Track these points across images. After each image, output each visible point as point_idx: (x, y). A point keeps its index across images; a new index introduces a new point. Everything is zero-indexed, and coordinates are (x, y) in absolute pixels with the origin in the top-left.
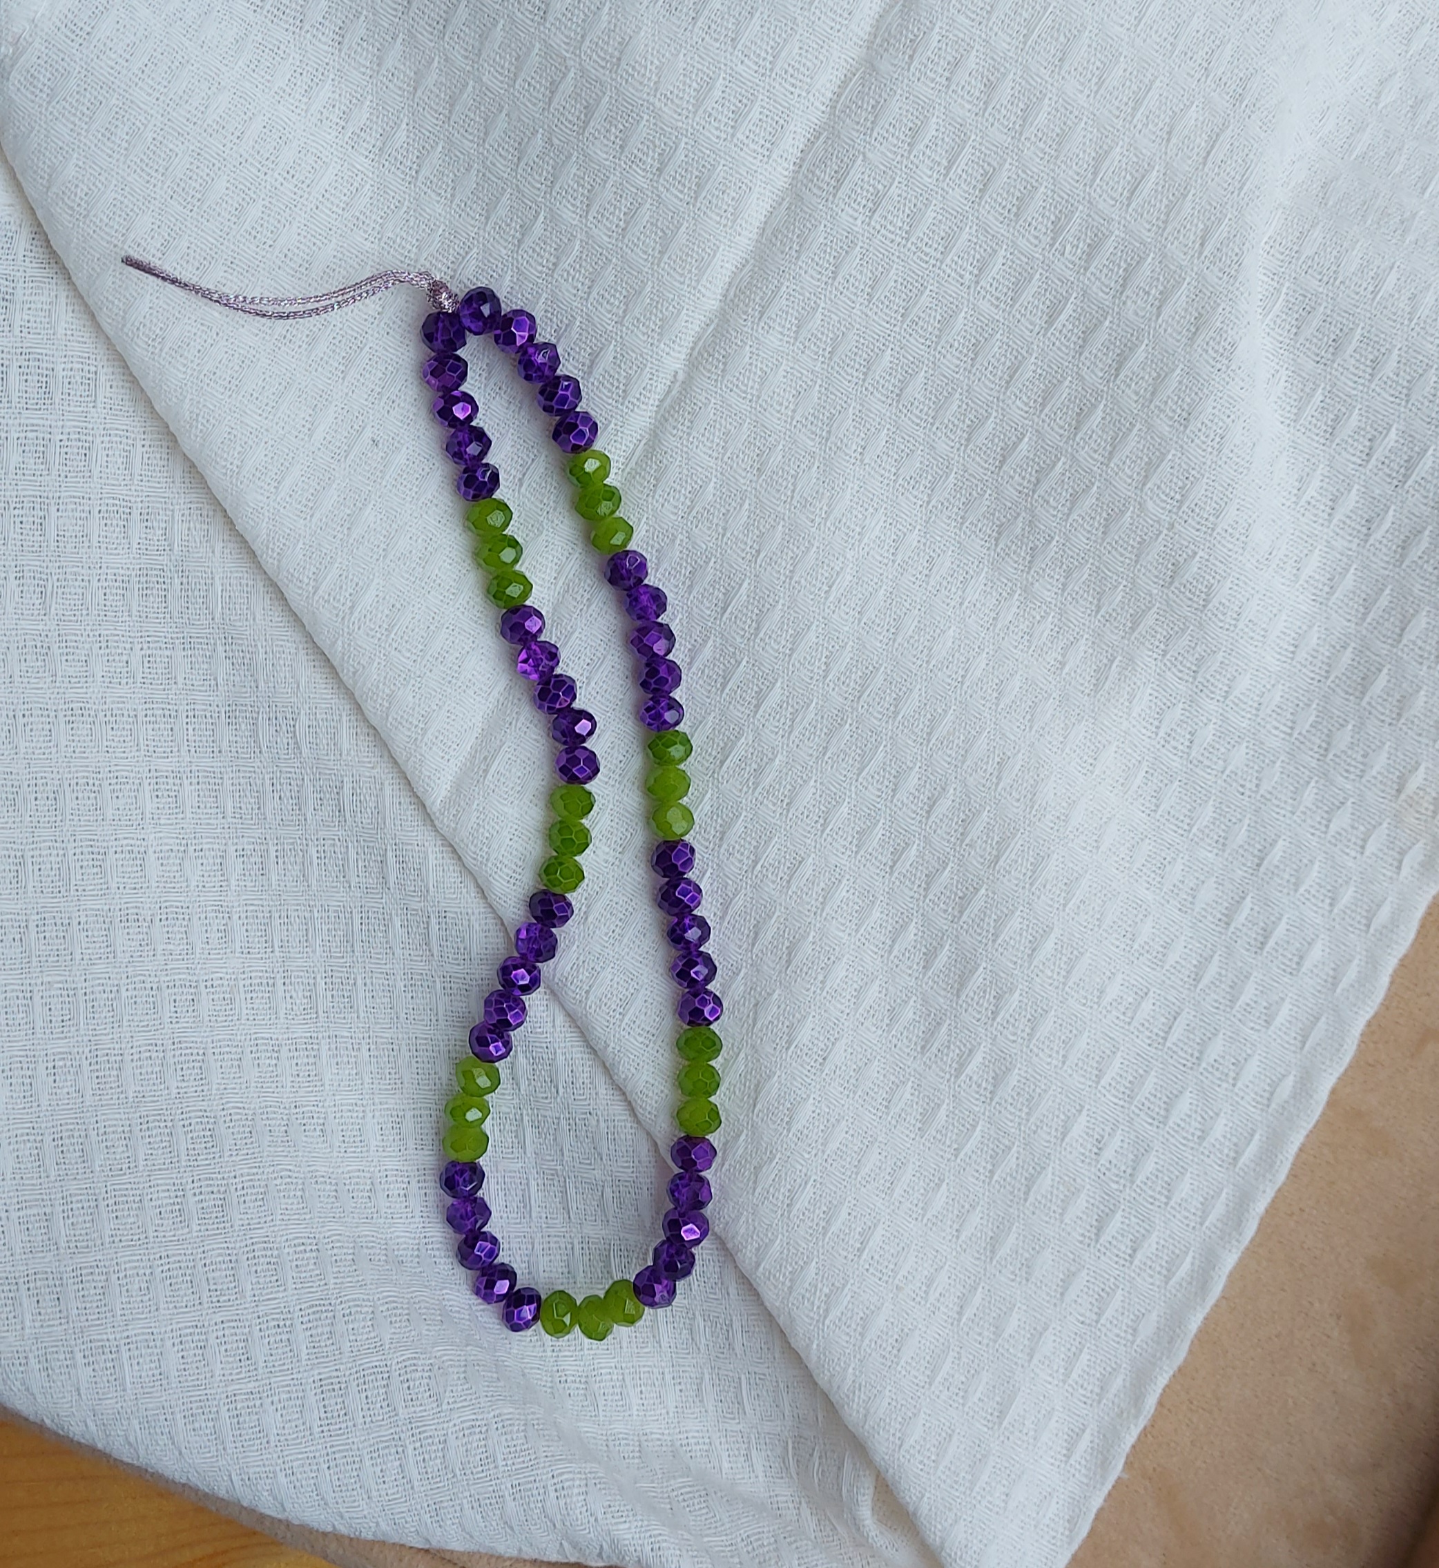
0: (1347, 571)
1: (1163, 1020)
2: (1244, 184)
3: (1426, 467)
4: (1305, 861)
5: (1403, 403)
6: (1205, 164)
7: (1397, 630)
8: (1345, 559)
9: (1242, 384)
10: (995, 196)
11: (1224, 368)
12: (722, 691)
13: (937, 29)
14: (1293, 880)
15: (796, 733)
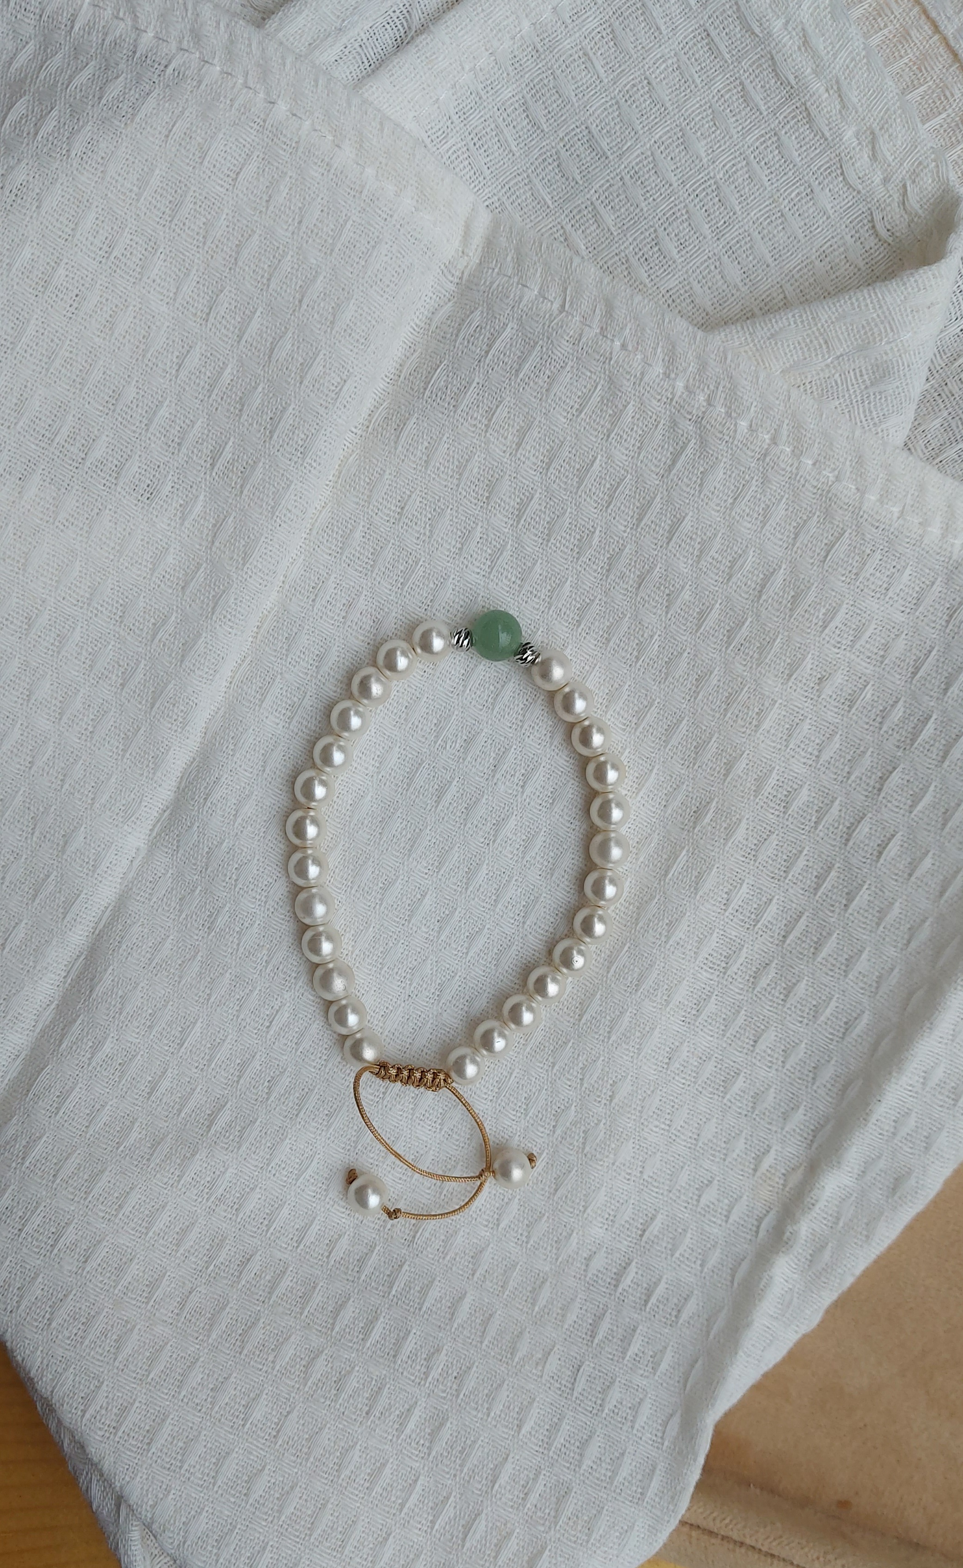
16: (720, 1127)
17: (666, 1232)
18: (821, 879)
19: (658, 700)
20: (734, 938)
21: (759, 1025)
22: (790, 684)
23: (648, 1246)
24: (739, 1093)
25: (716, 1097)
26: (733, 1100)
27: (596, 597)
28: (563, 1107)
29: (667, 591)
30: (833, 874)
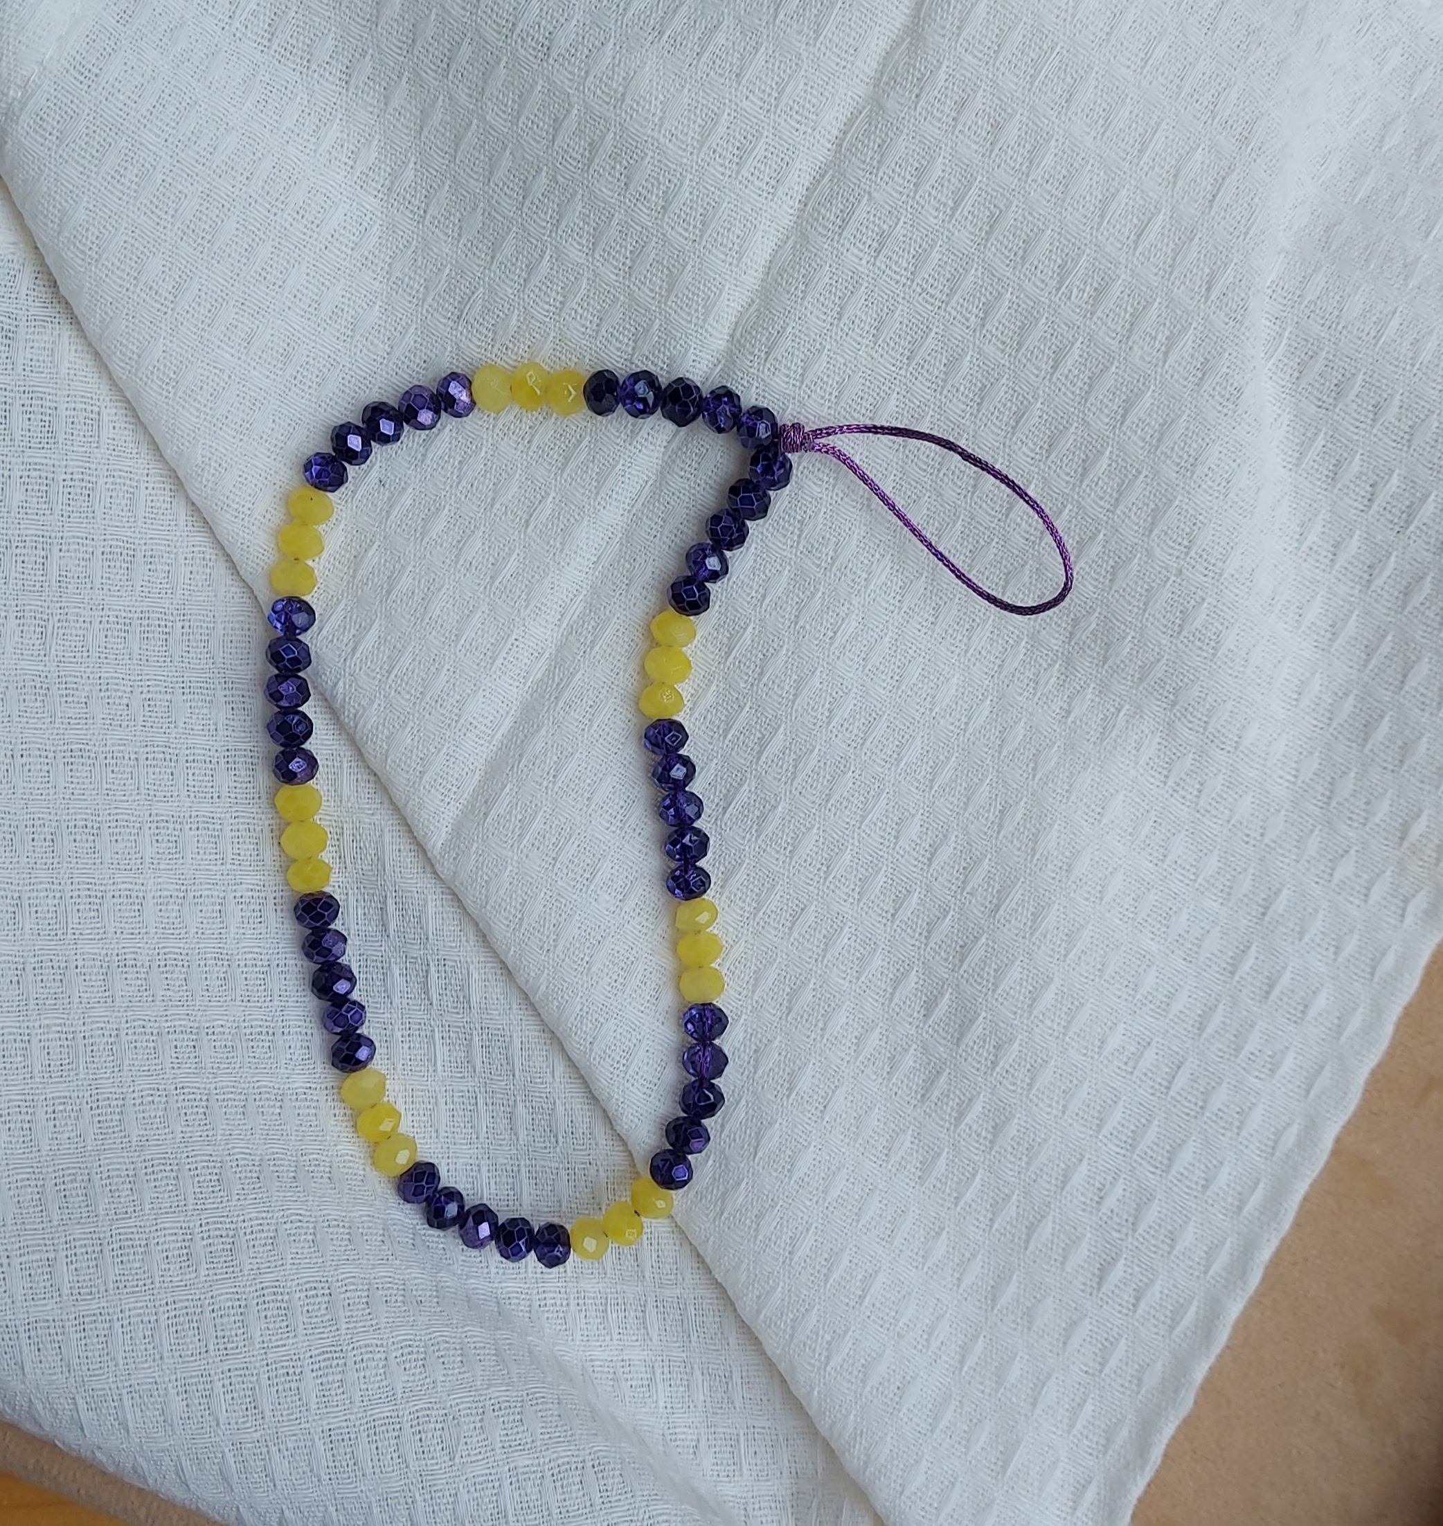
0: (1350, 617)
1: (1167, 1070)
2: (1249, 229)
3: (1428, 514)
4: (1310, 910)
5: (1405, 448)
6: (1211, 207)
7: (1399, 677)
8: (1347, 606)
9: (1248, 428)
10: (1001, 238)
11: (1230, 413)
12: (725, 737)
13: (944, 68)
14: (1297, 929)
15: (799, 780)
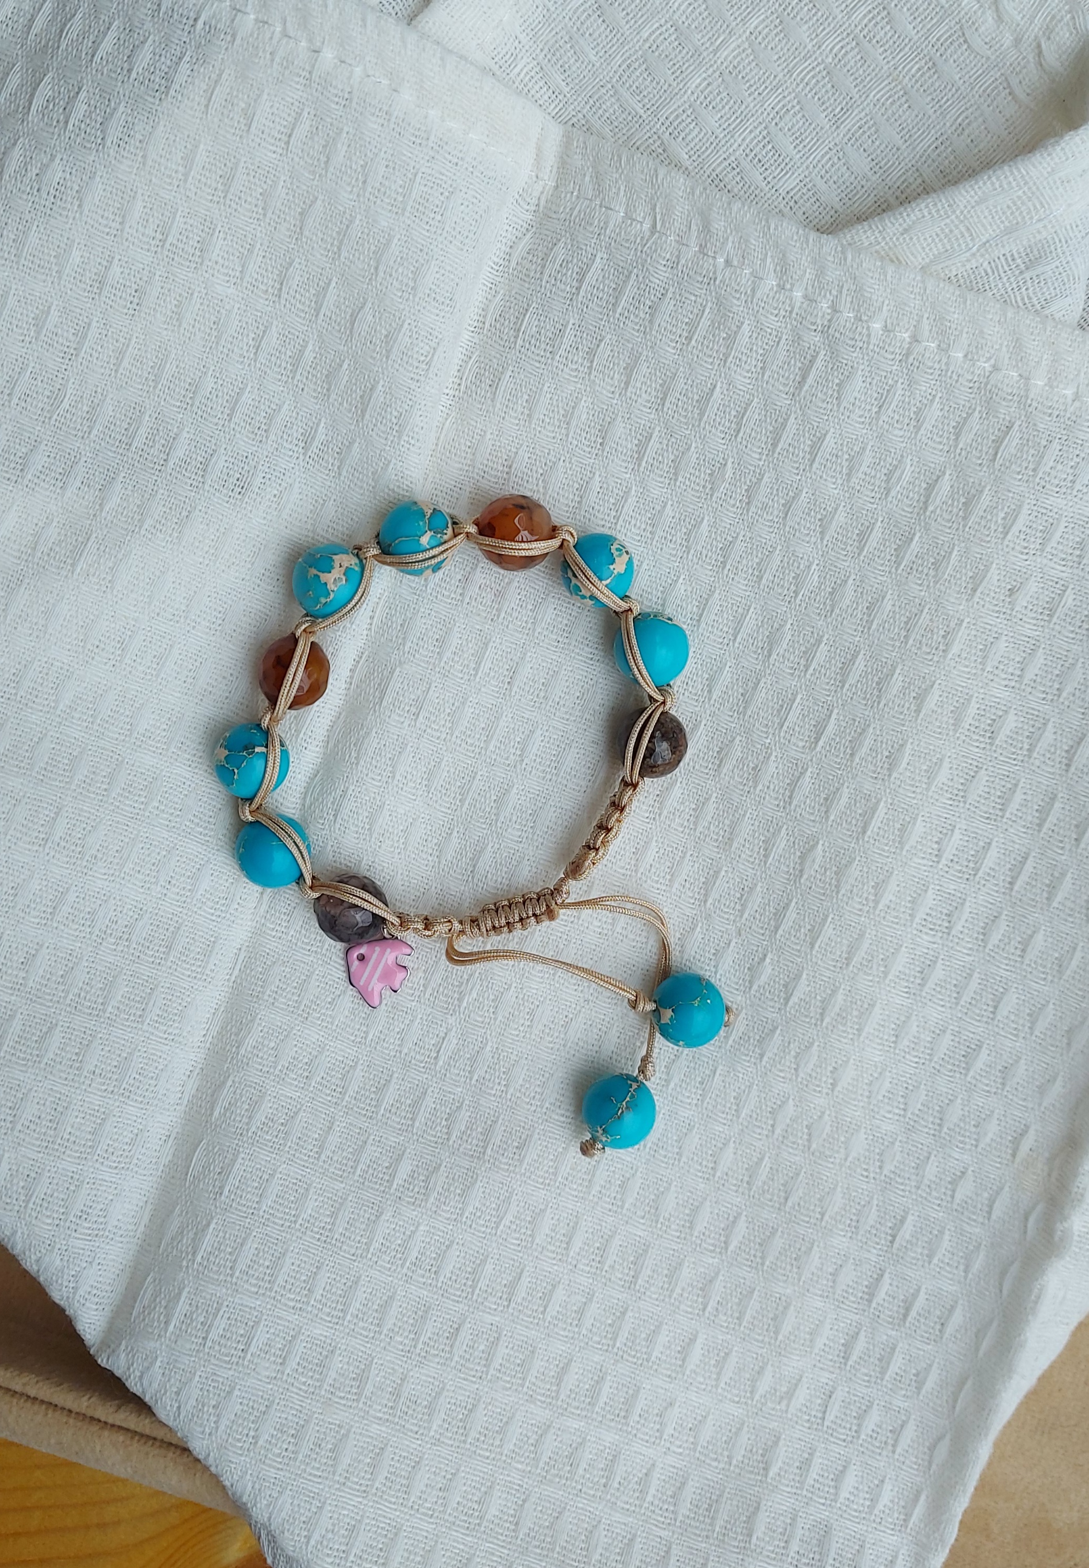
16: (967, 1109)
17: (919, 1236)
18: (1043, 813)
19: (826, 636)
20: (953, 892)
21: (996, 987)
22: (976, 599)
23: (901, 1254)
24: (984, 1068)
25: (958, 1075)
26: (978, 1077)
27: (738, 534)
28: (779, 1103)
29: (819, 516)
30: (1057, 805)
